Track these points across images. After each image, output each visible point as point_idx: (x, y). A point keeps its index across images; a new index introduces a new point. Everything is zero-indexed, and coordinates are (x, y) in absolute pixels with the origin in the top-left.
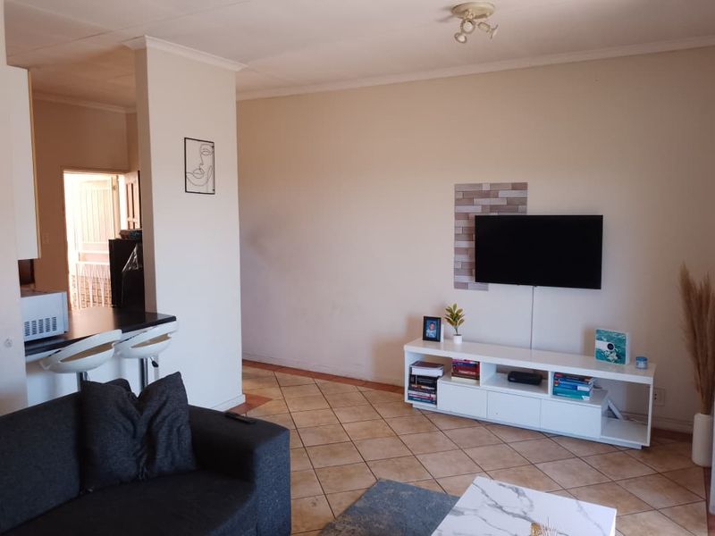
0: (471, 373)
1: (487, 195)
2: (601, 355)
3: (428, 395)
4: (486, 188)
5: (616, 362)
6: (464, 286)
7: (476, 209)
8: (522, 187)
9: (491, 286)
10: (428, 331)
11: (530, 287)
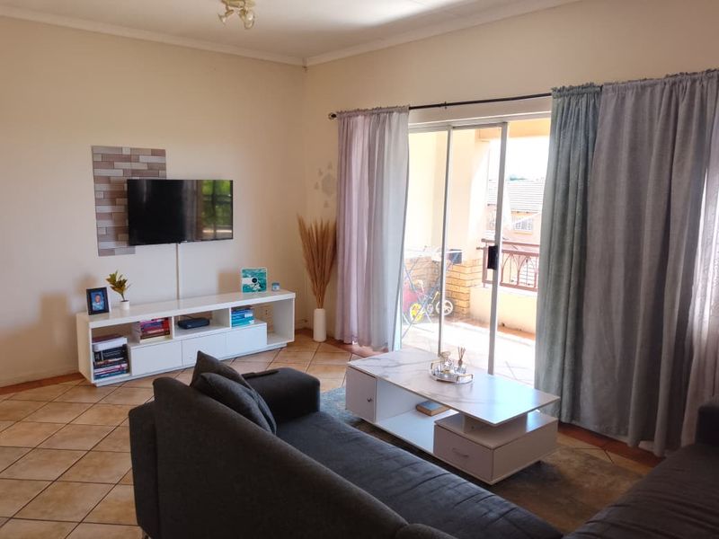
0: (160, 331)
1: (128, 159)
2: (247, 289)
3: (118, 366)
4: (126, 152)
5: (259, 291)
6: (111, 252)
7: (118, 172)
8: (161, 153)
9: (137, 248)
10: (94, 304)
11: (174, 245)
